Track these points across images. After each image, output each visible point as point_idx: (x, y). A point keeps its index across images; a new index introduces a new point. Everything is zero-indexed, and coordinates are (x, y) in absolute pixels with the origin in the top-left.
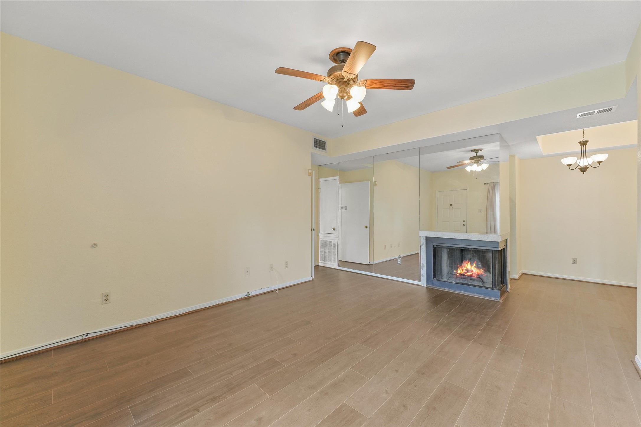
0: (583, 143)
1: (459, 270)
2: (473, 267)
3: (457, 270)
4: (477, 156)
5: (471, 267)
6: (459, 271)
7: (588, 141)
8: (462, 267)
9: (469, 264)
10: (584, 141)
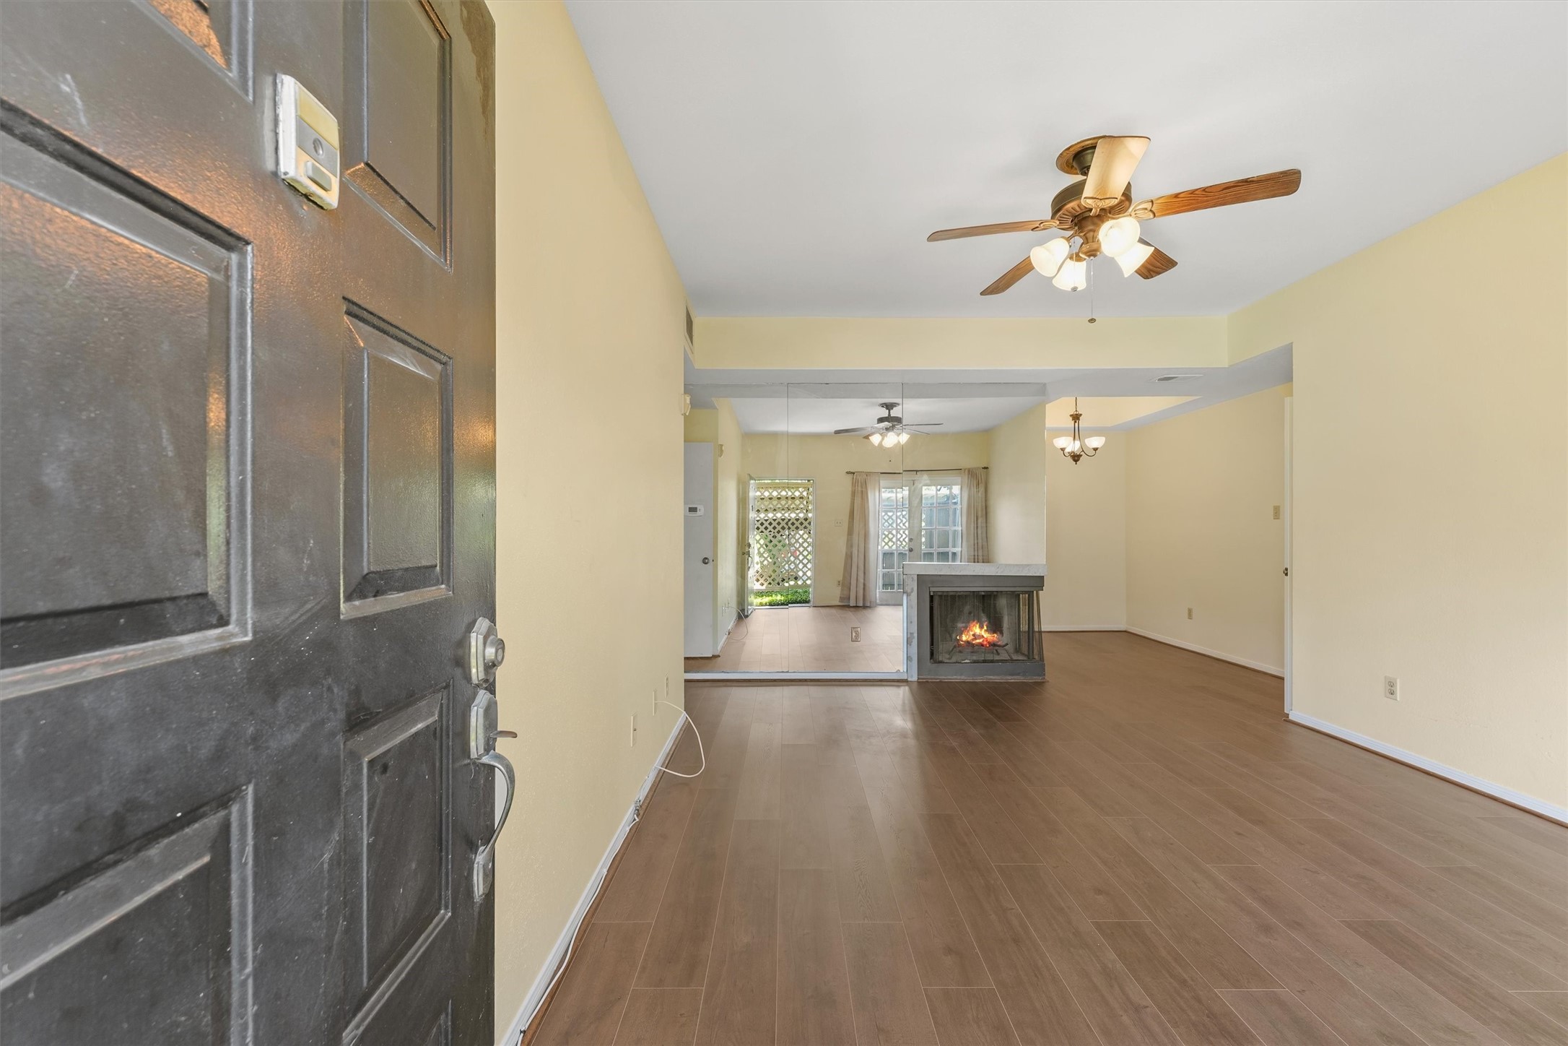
0: (1076, 417)
1: (963, 635)
2: (983, 630)
3: (961, 636)
4: (888, 419)
5: (981, 630)
6: (964, 638)
7: (1081, 415)
8: (968, 631)
9: (978, 626)
10: (1077, 415)
